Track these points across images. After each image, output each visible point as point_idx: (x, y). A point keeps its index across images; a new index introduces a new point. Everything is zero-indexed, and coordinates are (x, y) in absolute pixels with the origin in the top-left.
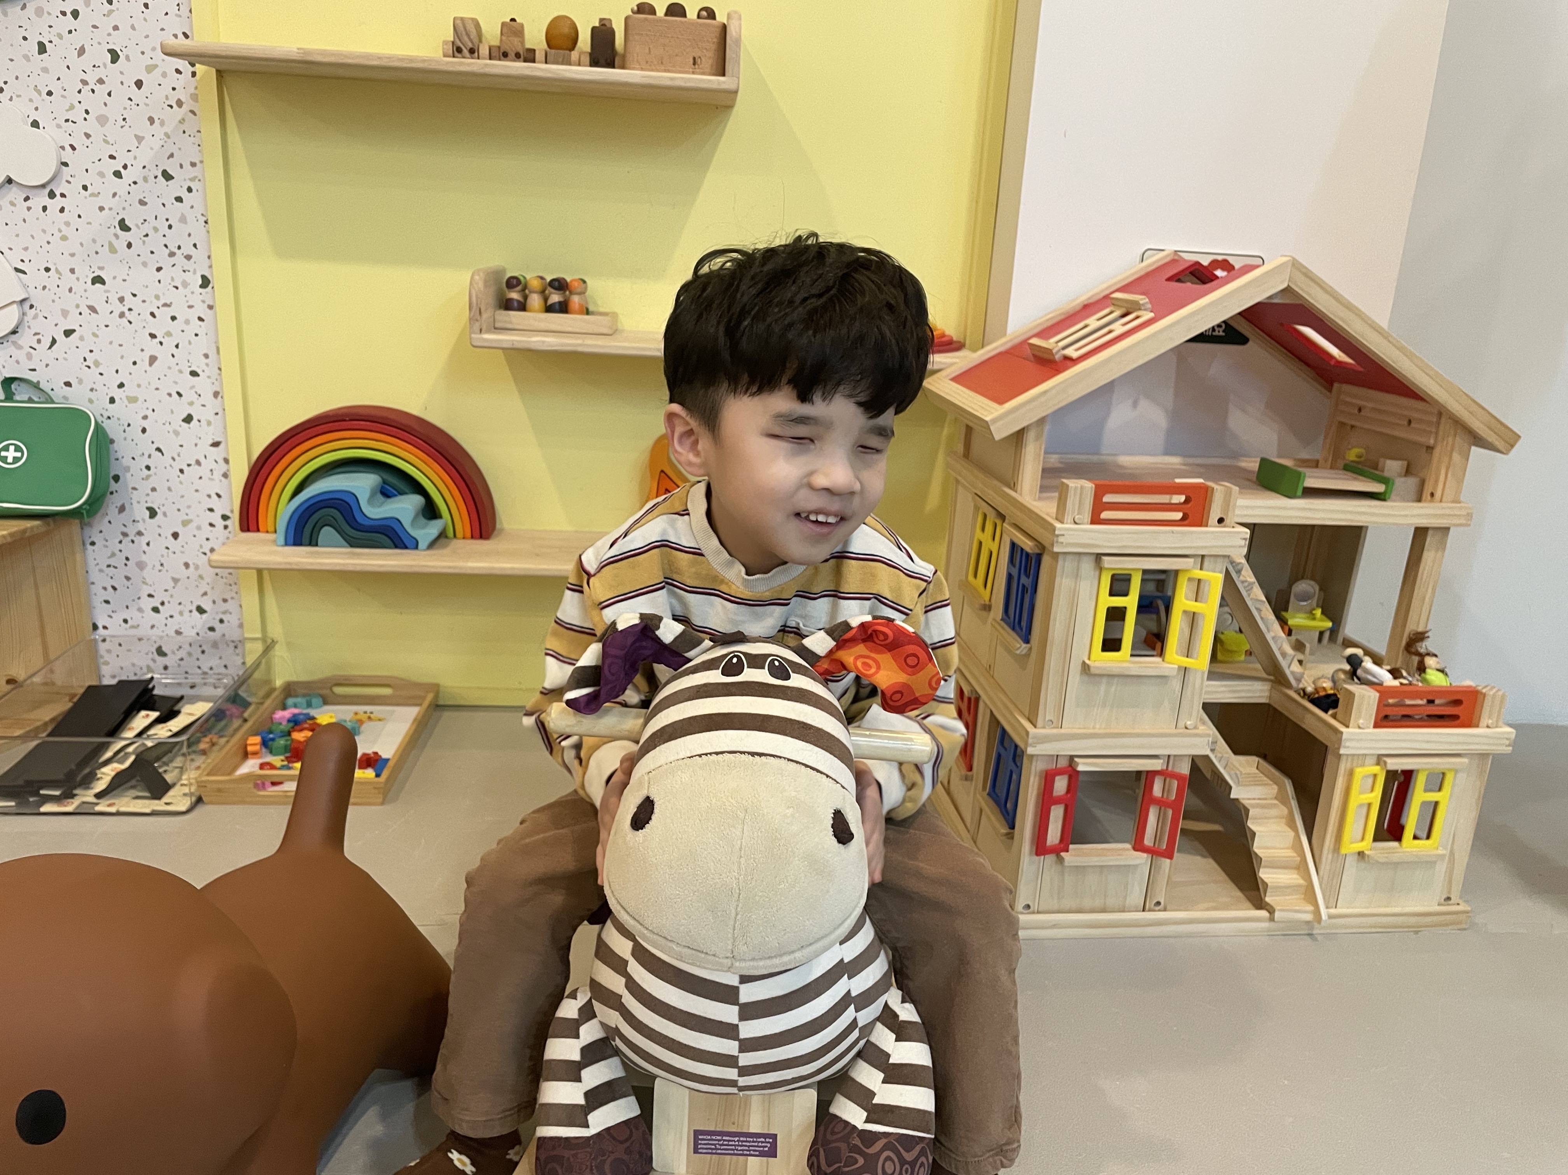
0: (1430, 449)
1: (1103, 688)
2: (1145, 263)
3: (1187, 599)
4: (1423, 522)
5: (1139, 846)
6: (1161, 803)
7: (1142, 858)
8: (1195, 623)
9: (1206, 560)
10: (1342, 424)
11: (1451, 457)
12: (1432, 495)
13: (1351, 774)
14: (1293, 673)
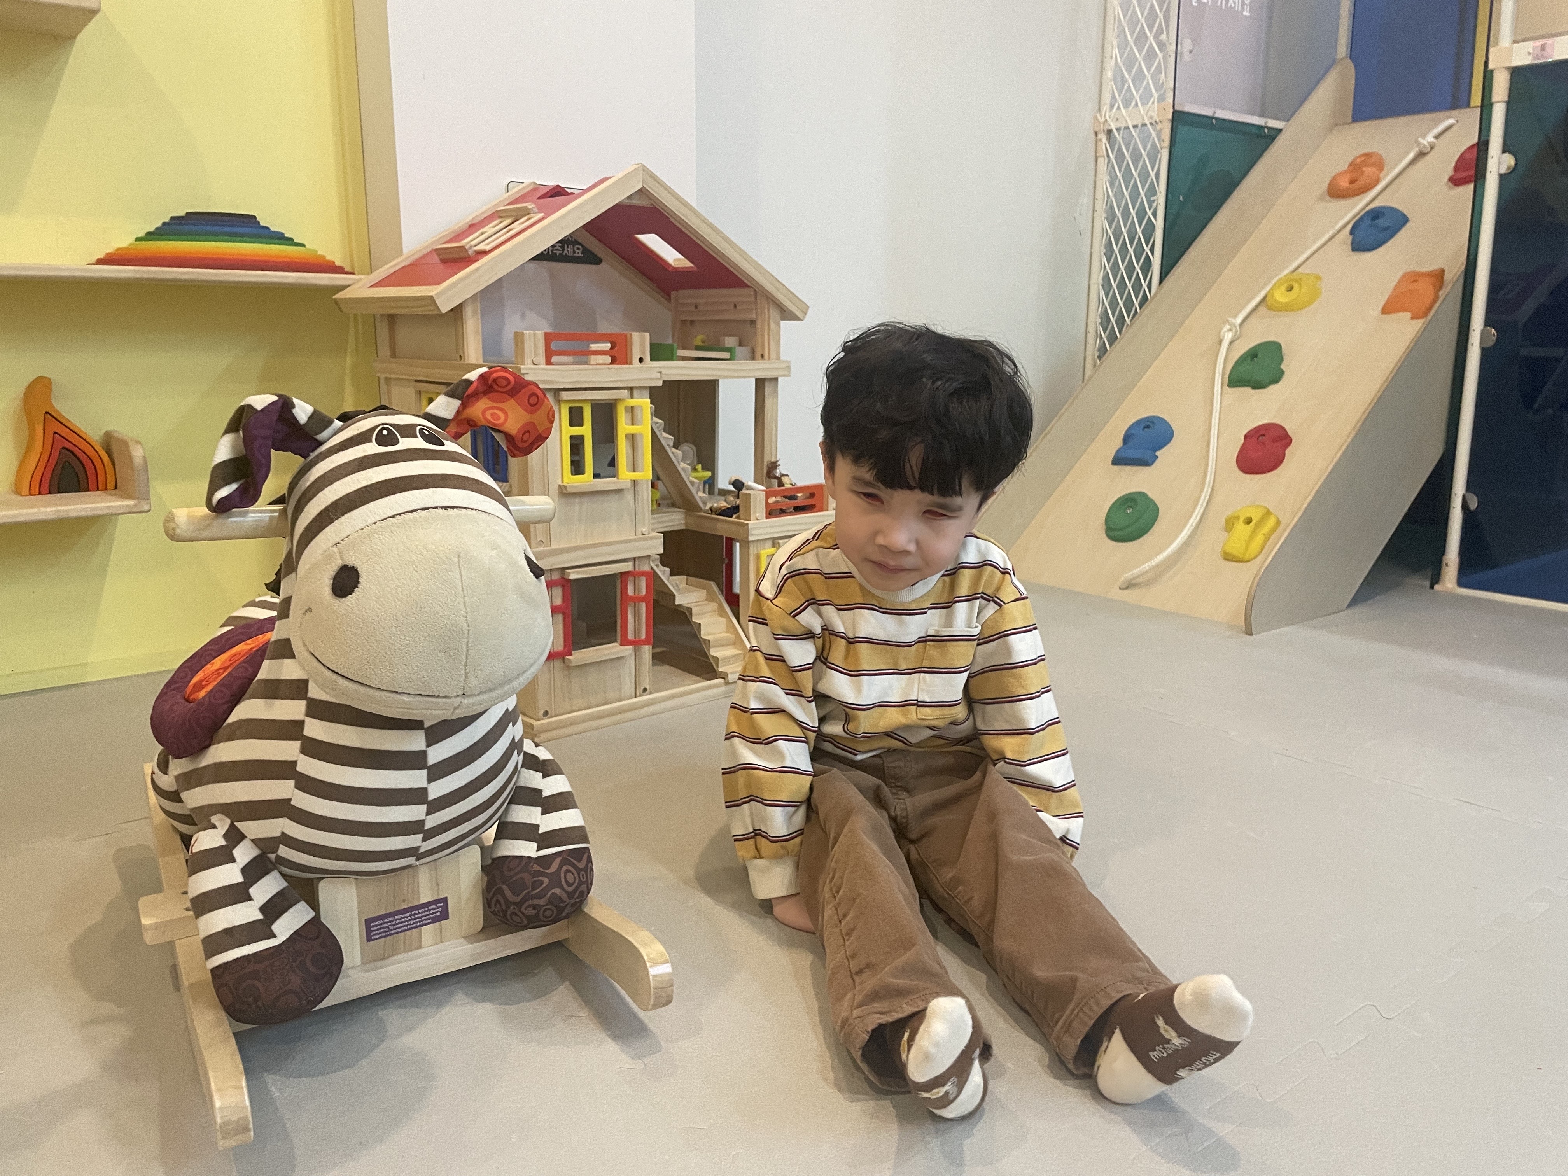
0: (753, 322)
1: (577, 508)
2: (510, 193)
3: (626, 424)
4: (762, 375)
5: (625, 642)
6: (637, 600)
7: (630, 648)
8: (635, 443)
9: (635, 392)
10: (684, 322)
11: (769, 325)
12: (762, 356)
13: (758, 557)
14: (700, 497)
